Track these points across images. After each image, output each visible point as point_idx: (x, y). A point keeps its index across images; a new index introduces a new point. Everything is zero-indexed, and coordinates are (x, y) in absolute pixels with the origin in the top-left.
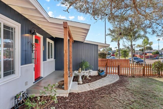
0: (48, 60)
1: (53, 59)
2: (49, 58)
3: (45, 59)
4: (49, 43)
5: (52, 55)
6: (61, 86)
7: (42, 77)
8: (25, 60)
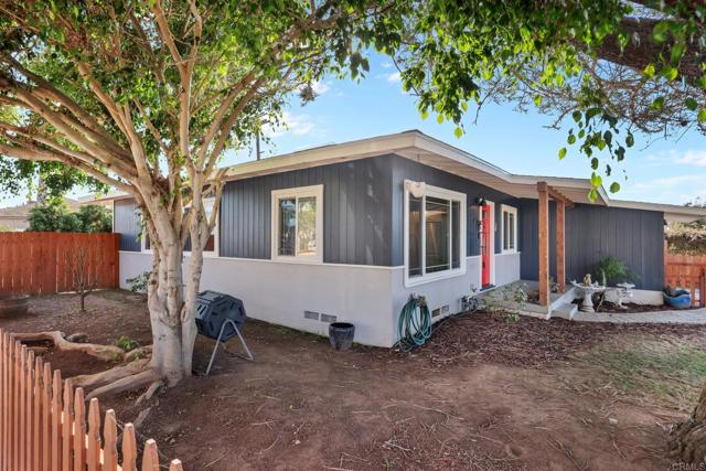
0: (504, 252)
1: (515, 251)
2: (505, 248)
3: (497, 251)
4: (506, 213)
5: (512, 243)
6: (535, 298)
7: (492, 286)
8: (472, 250)
